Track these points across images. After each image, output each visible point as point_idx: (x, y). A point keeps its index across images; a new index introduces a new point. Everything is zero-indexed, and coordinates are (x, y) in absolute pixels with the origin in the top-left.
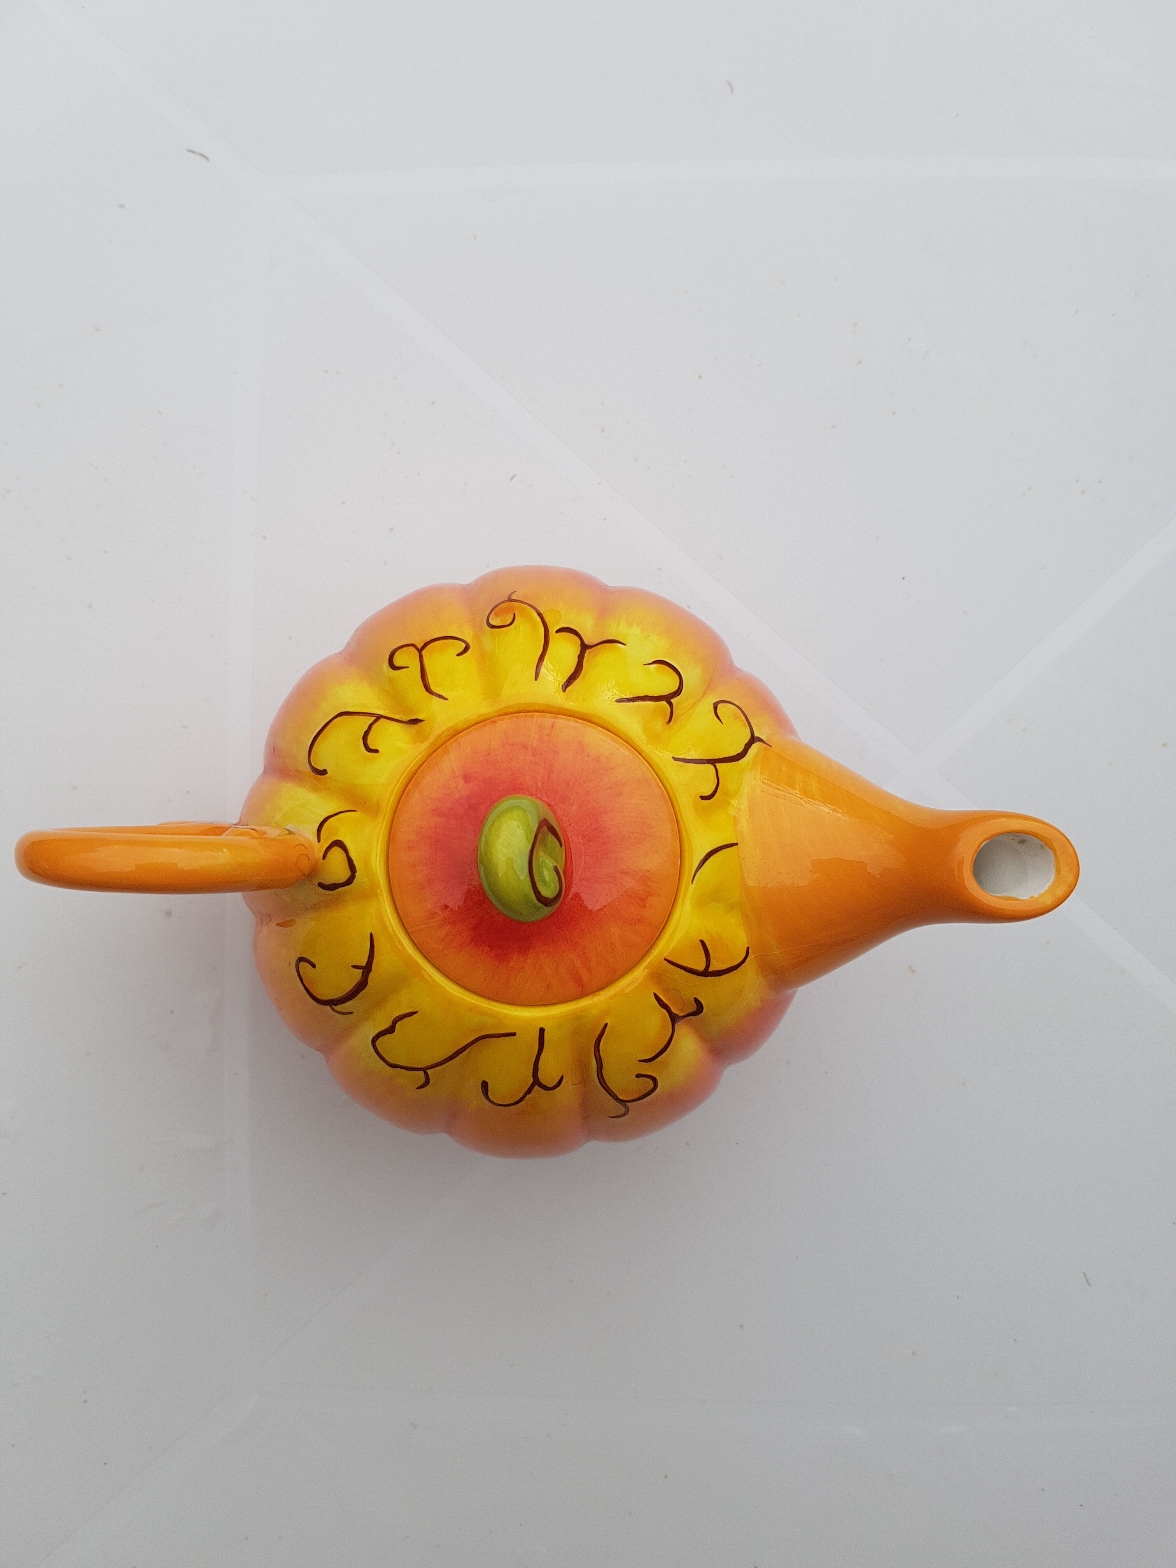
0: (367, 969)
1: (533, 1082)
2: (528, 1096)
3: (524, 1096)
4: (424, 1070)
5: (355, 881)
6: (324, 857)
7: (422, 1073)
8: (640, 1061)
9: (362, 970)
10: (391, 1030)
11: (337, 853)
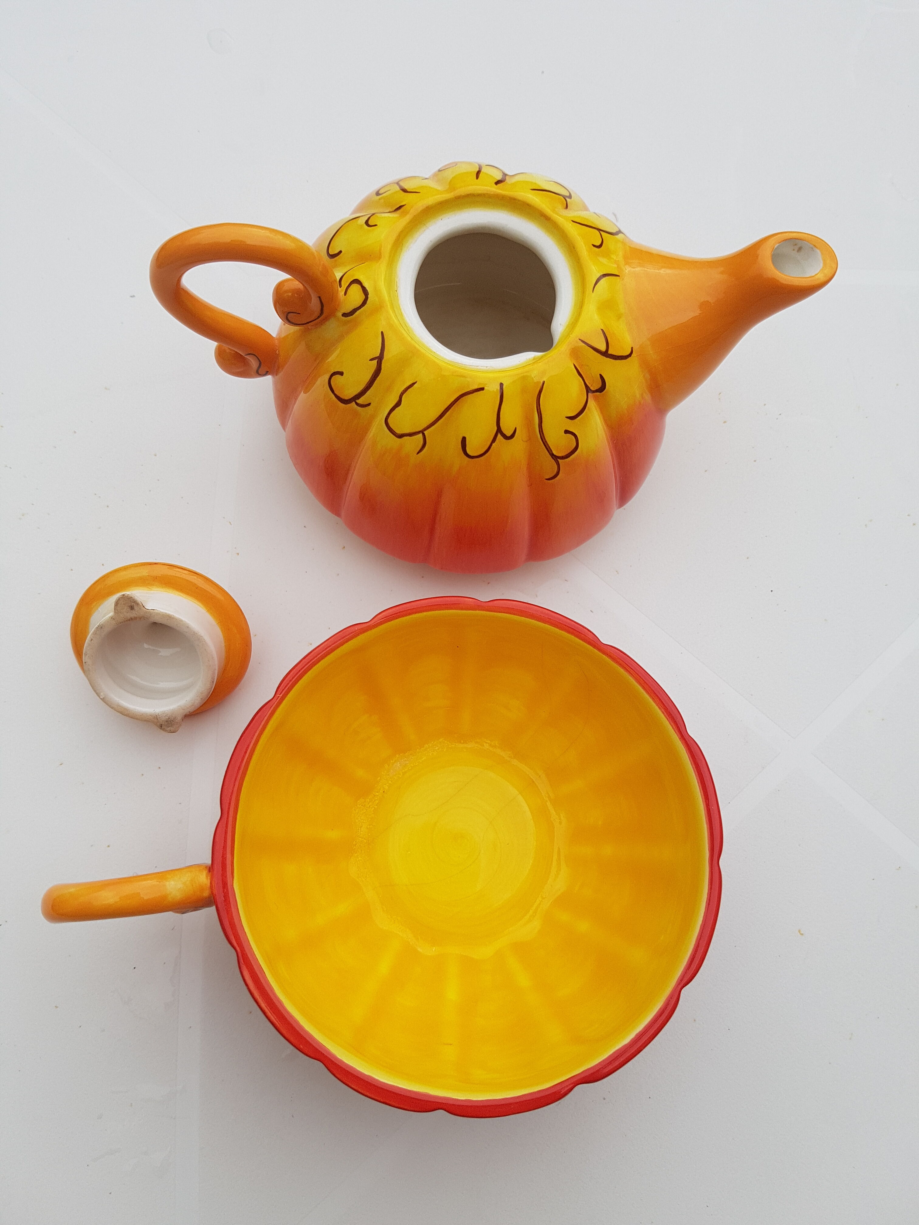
0: (380, 359)
1: (497, 430)
2: (493, 444)
3: (491, 445)
4: (422, 432)
5: (368, 302)
6: (345, 294)
7: (421, 435)
8: (567, 417)
9: (377, 360)
10: (398, 404)
11: (356, 287)
